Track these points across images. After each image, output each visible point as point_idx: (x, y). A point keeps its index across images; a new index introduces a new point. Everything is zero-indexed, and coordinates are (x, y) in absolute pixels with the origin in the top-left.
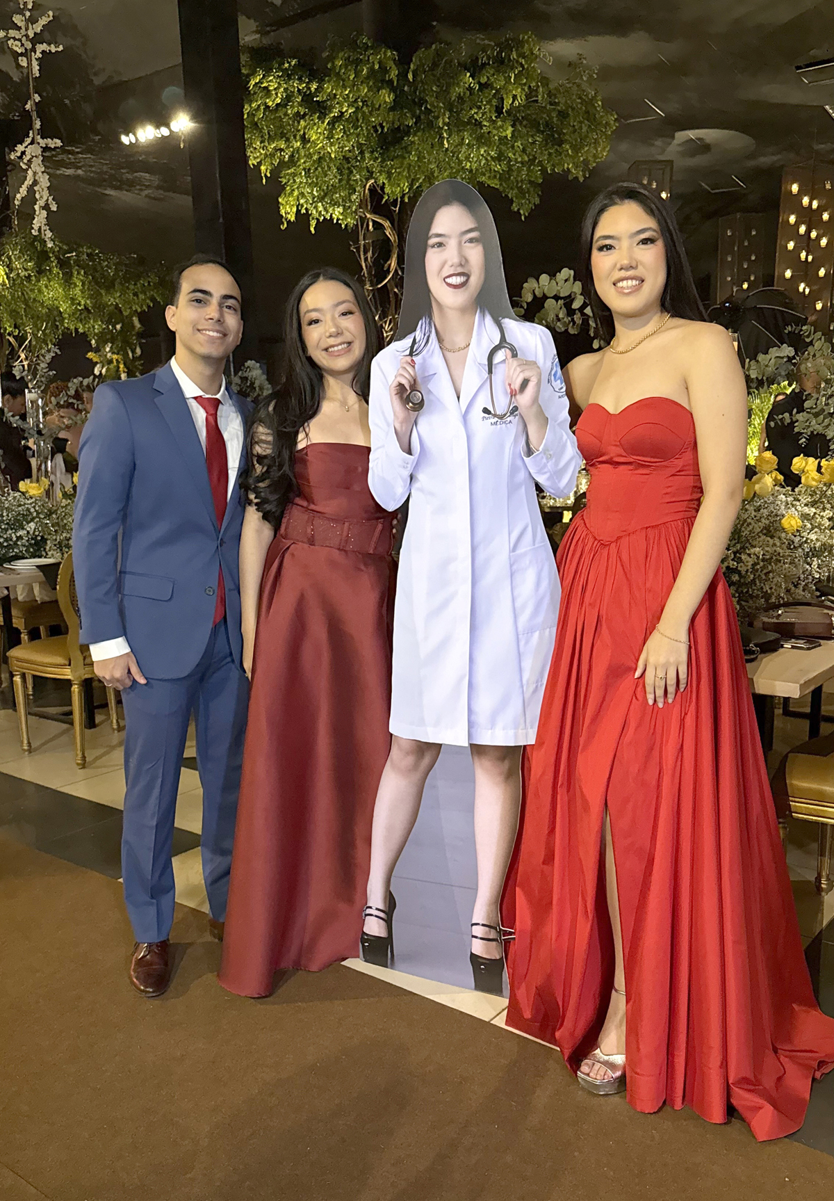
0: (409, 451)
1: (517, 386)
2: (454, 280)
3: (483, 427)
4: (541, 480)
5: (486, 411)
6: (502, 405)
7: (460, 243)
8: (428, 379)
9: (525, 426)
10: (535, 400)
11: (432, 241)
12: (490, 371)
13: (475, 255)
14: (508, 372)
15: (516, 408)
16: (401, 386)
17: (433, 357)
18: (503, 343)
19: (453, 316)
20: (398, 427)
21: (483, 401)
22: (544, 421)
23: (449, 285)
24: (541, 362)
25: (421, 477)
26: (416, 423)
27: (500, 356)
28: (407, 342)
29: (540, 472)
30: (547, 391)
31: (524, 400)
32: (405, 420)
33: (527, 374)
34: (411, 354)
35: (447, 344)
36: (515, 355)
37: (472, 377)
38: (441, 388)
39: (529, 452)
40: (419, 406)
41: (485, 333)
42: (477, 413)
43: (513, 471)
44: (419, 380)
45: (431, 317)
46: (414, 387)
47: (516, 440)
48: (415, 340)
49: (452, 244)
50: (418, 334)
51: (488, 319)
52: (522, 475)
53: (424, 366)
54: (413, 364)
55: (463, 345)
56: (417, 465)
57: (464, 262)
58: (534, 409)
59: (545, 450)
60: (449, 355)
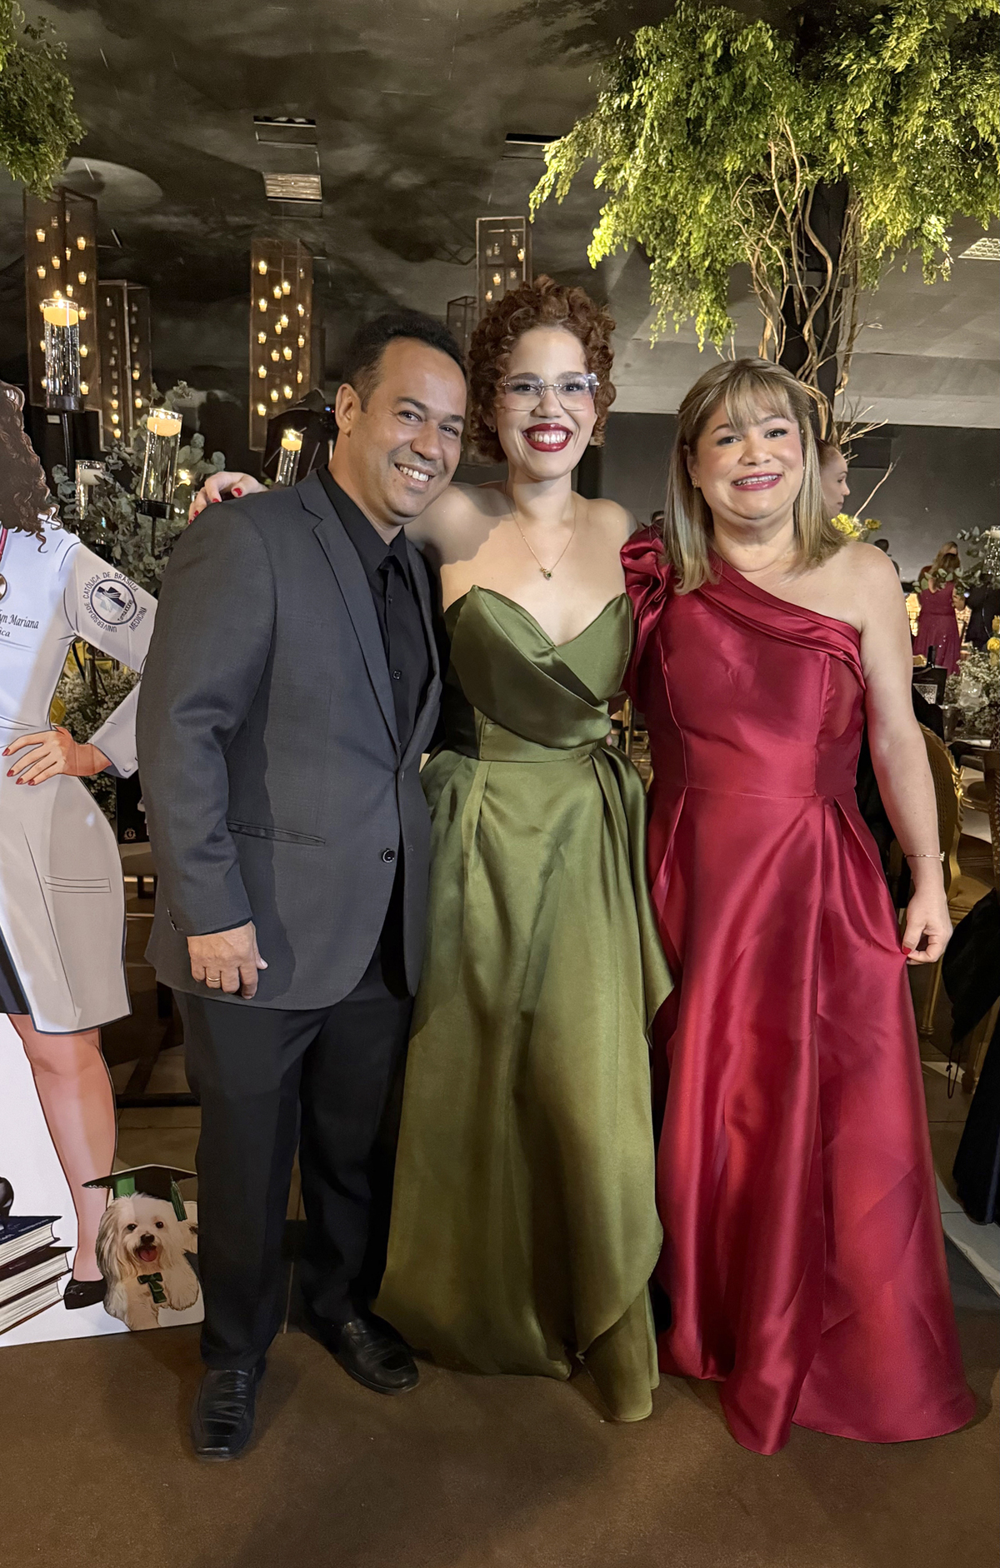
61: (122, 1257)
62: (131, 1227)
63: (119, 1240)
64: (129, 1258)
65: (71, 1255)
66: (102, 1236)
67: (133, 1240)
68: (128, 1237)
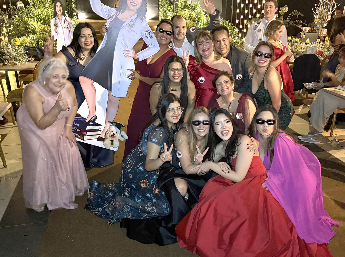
1: (67, 24)
2: (60, 11)
3: (64, 29)
6: (66, 27)
8: (58, 23)
10: (70, 26)
16: (54, 24)
17: (58, 20)
18: (65, 19)
19: (60, 16)
20: (54, 29)
21: (64, 26)
22: (71, 28)
25: (58, 36)
27: (65, 21)
28: (55, 18)
31: (69, 26)
32: (56, 28)
34: (55, 20)
37: (63, 23)
38: (59, 24)
39: (70, 32)
40: (57, 27)
41: (63, 18)
42: (64, 28)
43: (68, 34)
45: (57, 15)
46: (56, 24)
49: (59, 7)
50: (56, 17)
53: (57, 21)
55: (61, 19)
56: (57, 34)
57: (60, 9)
61: (109, 136)
62: (112, 131)
63: (110, 133)
64: (110, 136)
65: (101, 132)
66: (107, 131)
67: (112, 134)
68: (111, 133)
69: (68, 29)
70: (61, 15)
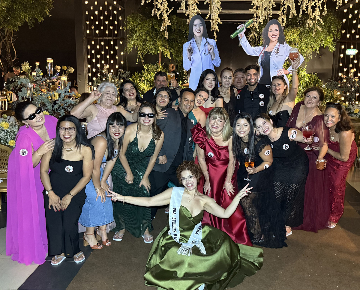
0: (191, 60)
1: (210, 49)
3: (204, 56)
4: (215, 64)
5: (204, 53)
6: (207, 52)
7: (199, 26)
8: (194, 48)
9: (211, 56)
10: (213, 51)
11: (194, 25)
12: (205, 47)
13: (202, 28)
14: (208, 47)
15: (210, 53)
16: (189, 49)
17: (195, 44)
18: (207, 42)
19: (198, 38)
20: (188, 56)
21: (204, 52)
22: (215, 55)
23: (197, 32)
24: (213, 45)
25: (193, 64)
26: (192, 55)
27: (207, 44)
28: (190, 42)
29: (214, 63)
30: (215, 50)
31: (211, 51)
32: (190, 55)
33: (211, 47)
34: (190, 44)
35: (197, 42)
36: (209, 44)
37: (202, 47)
38: (196, 50)
39: (212, 60)
40: (192, 53)
43: (210, 63)
44: (192, 48)
45: (194, 37)
47: (210, 58)
48: (191, 42)
50: (192, 41)
51: (204, 38)
52: (211, 64)
53: (193, 46)
54: (191, 46)
55: (200, 42)
57: (200, 29)
58: (213, 53)
59: (215, 59)
60: (198, 44)
69: (209, 55)
70: (200, 37)
